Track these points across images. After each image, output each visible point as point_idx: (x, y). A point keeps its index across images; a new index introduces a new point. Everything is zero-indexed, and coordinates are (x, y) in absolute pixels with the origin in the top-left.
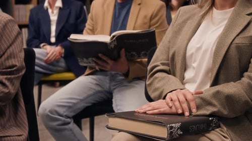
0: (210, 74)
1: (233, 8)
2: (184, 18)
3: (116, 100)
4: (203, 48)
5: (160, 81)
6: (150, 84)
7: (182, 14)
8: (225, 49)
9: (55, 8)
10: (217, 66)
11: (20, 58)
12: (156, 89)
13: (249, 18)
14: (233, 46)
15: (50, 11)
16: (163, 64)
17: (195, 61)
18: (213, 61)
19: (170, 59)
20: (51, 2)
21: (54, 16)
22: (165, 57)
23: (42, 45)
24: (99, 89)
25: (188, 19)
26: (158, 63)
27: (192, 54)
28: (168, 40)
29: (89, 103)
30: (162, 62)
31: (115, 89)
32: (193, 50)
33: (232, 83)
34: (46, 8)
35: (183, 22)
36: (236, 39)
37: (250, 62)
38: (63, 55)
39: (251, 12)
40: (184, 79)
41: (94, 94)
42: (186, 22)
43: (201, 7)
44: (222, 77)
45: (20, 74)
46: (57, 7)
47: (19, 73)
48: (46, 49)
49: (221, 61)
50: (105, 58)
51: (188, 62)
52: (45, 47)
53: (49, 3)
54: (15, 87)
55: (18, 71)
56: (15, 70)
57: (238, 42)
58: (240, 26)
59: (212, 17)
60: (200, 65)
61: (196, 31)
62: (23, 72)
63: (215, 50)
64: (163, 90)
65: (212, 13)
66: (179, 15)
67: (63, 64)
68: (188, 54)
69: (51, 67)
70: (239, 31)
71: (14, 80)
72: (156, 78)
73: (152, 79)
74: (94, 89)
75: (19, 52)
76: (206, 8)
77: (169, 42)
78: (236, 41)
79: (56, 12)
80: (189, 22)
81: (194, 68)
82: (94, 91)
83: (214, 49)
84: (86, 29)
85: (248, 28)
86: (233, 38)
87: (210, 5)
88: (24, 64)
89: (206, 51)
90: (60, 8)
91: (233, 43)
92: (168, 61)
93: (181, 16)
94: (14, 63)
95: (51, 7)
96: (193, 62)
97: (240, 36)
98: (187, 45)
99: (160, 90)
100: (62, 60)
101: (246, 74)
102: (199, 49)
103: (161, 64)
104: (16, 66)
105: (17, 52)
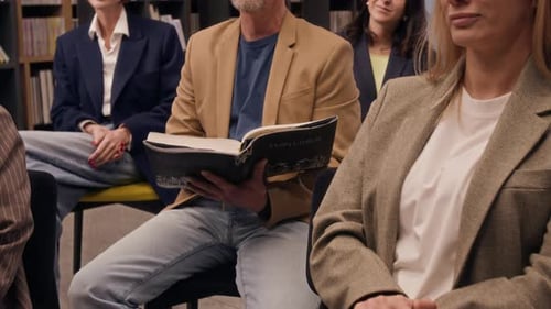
0: (454, 256)
1: (508, 95)
2: (397, 108)
3: (241, 270)
4: (439, 192)
5: (339, 261)
6: (319, 265)
7: (391, 100)
8: (490, 199)
9: (112, 36)
10: (471, 240)
11: (20, 203)
12: (332, 281)
13: (545, 123)
14: (507, 192)
15: (102, 42)
16: (348, 216)
17: (419, 222)
18: (461, 226)
19: (363, 206)
20: (104, 22)
21: (112, 53)
22: (352, 200)
23: (82, 124)
24: (208, 239)
25: (403, 113)
26: (337, 214)
27: (414, 204)
28: (361, 159)
29: (185, 273)
30: (344, 211)
31: (242, 240)
32: (416, 196)
33: (505, 279)
34: (92, 36)
35: (393, 120)
36: (513, 176)
37: (545, 230)
38: (129, 148)
39: (548, 108)
40: (395, 260)
41: (195, 252)
42: (402, 120)
43: (435, 82)
44: (481, 262)
45: (21, 240)
46: (117, 35)
47: (18, 238)
48: (91, 133)
49: (478, 228)
50: (215, 180)
51: (404, 221)
52: (90, 128)
53: (100, 24)
54: (9, 269)
55: (16, 233)
56: (8, 232)
57: (518, 184)
58: (523, 144)
59: (459, 111)
60: (431, 232)
61: (424, 146)
62: (29, 234)
63: (466, 201)
64: (347, 289)
65: (460, 104)
66: (385, 101)
67: (129, 167)
68: (405, 202)
69: (102, 175)
70: (521, 156)
71: (6, 256)
72: (332, 252)
73: (322, 253)
74: (196, 241)
75: (17, 189)
76: (445, 89)
77: (362, 163)
78: (514, 181)
79: (115, 45)
80: (406, 119)
81: (417, 237)
82: (196, 245)
83: (463, 196)
84: (176, 99)
85: (542, 149)
86: (507, 174)
87: (455, 84)
88: (30, 215)
89: (444, 200)
90: (124, 36)
91: (508, 185)
92: (360, 208)
93: (388, 103)
94: (6, 217)
95: (104, 35)
96: (414, 221)
97: (524, 169)
98: (403, 180)
99: (342, 287)
100: (128, 157)
101: (535, 258)
102: (429, 193)
103: (344, 215)
104: (11, 223)
105: (14, 189)
